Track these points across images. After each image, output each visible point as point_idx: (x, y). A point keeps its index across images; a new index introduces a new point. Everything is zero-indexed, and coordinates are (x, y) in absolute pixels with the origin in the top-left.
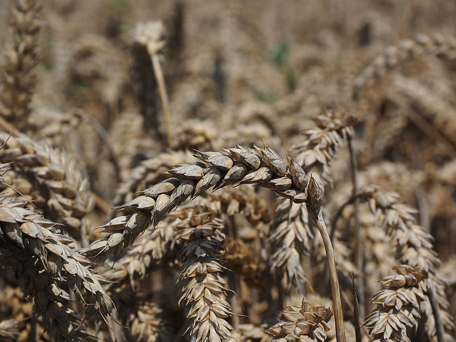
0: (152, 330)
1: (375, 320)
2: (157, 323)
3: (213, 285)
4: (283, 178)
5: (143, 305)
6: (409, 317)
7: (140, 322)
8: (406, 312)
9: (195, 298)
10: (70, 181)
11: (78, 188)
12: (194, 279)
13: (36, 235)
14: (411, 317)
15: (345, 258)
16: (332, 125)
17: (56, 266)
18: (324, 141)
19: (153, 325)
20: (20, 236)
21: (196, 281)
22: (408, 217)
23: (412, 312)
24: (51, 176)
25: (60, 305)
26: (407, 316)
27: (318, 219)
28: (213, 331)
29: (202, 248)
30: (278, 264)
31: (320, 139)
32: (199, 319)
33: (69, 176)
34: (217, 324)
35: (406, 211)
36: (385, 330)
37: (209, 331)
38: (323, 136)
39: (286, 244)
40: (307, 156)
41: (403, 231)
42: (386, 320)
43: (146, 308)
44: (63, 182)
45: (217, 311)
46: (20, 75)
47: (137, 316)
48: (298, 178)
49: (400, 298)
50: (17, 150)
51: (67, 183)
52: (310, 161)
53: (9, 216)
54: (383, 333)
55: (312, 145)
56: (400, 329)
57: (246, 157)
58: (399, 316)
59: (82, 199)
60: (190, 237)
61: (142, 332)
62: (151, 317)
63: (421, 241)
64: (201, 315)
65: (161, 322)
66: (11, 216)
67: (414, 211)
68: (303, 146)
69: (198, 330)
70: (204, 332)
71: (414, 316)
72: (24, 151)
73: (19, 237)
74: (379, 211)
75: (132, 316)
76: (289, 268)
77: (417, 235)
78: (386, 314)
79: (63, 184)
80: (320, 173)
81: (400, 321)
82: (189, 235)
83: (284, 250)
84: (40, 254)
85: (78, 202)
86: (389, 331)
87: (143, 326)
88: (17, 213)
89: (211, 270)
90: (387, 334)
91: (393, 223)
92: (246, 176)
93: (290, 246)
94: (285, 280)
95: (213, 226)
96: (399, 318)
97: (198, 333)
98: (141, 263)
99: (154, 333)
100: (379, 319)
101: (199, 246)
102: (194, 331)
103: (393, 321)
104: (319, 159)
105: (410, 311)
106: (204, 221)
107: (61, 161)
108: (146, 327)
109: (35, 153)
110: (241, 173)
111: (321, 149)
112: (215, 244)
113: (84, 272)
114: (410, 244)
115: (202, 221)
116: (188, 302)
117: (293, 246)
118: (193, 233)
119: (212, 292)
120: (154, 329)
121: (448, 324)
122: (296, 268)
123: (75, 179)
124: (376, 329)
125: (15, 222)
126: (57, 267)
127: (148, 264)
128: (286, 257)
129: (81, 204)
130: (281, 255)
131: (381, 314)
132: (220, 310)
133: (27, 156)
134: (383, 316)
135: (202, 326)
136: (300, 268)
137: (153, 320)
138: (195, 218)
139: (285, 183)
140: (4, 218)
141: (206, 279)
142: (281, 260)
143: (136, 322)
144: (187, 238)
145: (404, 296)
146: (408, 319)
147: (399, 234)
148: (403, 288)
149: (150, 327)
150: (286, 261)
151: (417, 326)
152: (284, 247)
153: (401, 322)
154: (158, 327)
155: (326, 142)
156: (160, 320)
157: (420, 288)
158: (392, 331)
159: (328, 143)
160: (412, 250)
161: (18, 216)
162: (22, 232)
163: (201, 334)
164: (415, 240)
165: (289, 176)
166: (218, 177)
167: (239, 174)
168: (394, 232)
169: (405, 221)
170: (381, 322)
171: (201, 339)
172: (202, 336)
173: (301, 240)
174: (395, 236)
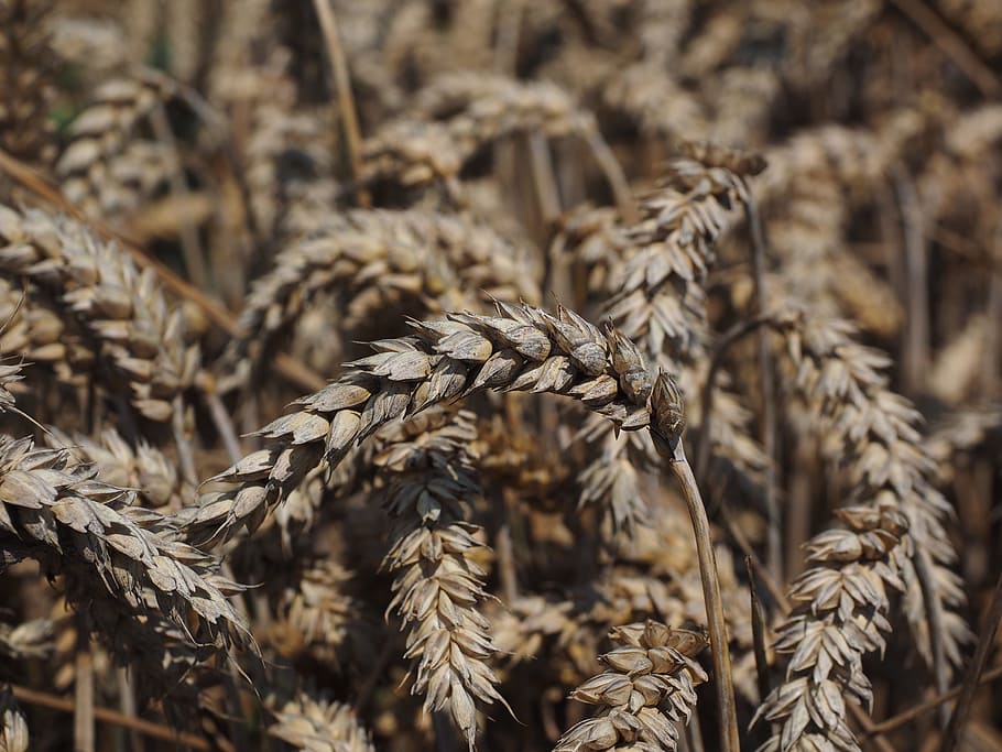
0: (331, 621)
1: (797, 638)
2: (342, 606)
3: (457, 586)
4: (599, 380)
5: (312, 567)
6: (867, 631)
7: (306, 605)
8: (862, 620)
9: (420, 615)
10: (145, 324)
11: (163, 334)
12: (417, 565)
13: (87, 528)
14: (871, 631)
15: (736, 429)
16: (705, 187)
17: (130, 577)
18: (688, 226)
19: (334, 612)
20: (52, 529)
21: (420, 571)
22: (869, 377)
23: (874, 619)
24: (103, 311)
25: (143, 619)
26: (863, 628)
27: (674, 457)
28: (458, 687)
29: (432, 495)
30: (592, 494)
31: (679, 221)
32: (430, 662)
33: (140, 310)
34: (466, 676)
35: (864, 361)
36: (817, 660)
37: (451, 688)
38: (686, 214)
39: (609, 453)
40: (652, 259)
41: (859, 410)
42: (819, 639)
43: (317, 574)
44: (130, 324)
45: (465, 644)
46: (20, 31)
47: (299, 591)
48: (630, 384)
49: (848, 593)
50: (26, 251)
51: (138, 329)
52: (657, 275)
53: (26, 494)
54: (813, 667)
55: (662, 235)
56: (847, 662)
57: (519, 340)
58: (847, 631)
59: (173, 360)
60: (405, 466)
61: (312, 628)
62: (330, 593)
63: (896, 428)
64: (433, 655)
65: (351, 605)
66: (31, 494)
67: (882, 362)
68: (644, 234)
69: (427, 683)
70: (439, 689)
71: (879, 629)
72: (42, 255)
73: (49, 531)
74: (808, 363)
75: (290, 594)
76: (616, 504)
77: (887, 413)
78: (819, 625)
79: (128, 329)
80: (680, 297)
81: (848, 644)
82: (403, 462)
83: (605, 466)
84: (95, 561)
85: (163, 368)
86: (825, 665)
87: (312, 614)
88: (44, 484)
89: (451, 548)
90: (820, 671)
91: (837, 393)
92: (520, 378)
93: (618, 457)
94: (607, 527)
95: (455, 443)
96: (847, 637)
97: (427, 689)
98: (302, 498)
99: (337, 627)
100: (805, 637)
101: (426, 488)
102: (419, 687)
103: (834, 644)
104: (678, 269)
105: (869, 617)
106: (434, 423)
107: (121, 275)
108: (321, 616)
109: (66, 262)
110: (510, 371)
111: (683, 247)
112: (459, 489)
113: (190, 581)
114: (873, 437)
115: (430, 425)
116: (405, 622)
117: (624, 455)
118: (414, 459)
119: (454, 600)
120: (338, 619)
121: (952, 595)
122: (631, 504)
123: (153, 317)
124: (797, 660)
125: (41, 506)
126: (134, 579)
127: (317, 502)
128: (609, 480)
129: (170, 372)
130: (599, 477)
131: (809, 624)
132: (472, 642)
133: (47, 266)
134: (814, 629)
135: (436, 675)
136: (639, 502)
137: (333, 600)
138: (416, 422)
139: (603, 393)
140: (18, 499)
141: (441, 567)
142: (599, 487)
143: (299, 602)
144: (399, 468)
145: (857, 589)
146: (866, 635)
147: (851, 415)
148: (856, 563)
149: (327, 616)
150: (610, 488)
151: (883, 649)
152: (605, 459)
153: (850, 647)
154: (346, 615)
155: (692, 230)
156: (348, 600)
157: (891, 563)
158: (831, 665)
159: (697, 230)
160: (876, 449)
161: (46, 494)
162: (57, 521)
163: (434, 693)
164: (883, 428)
165: (613, 373)
166: (460, 378)
167: (505, 375)
168: (839, 409)
169: (863, 387)
170: (810, 645)
171: (434, 702)
172: (437, 696)
173: (639, 445)
174: (840, 418)
